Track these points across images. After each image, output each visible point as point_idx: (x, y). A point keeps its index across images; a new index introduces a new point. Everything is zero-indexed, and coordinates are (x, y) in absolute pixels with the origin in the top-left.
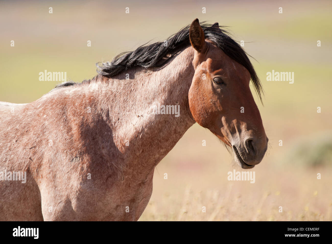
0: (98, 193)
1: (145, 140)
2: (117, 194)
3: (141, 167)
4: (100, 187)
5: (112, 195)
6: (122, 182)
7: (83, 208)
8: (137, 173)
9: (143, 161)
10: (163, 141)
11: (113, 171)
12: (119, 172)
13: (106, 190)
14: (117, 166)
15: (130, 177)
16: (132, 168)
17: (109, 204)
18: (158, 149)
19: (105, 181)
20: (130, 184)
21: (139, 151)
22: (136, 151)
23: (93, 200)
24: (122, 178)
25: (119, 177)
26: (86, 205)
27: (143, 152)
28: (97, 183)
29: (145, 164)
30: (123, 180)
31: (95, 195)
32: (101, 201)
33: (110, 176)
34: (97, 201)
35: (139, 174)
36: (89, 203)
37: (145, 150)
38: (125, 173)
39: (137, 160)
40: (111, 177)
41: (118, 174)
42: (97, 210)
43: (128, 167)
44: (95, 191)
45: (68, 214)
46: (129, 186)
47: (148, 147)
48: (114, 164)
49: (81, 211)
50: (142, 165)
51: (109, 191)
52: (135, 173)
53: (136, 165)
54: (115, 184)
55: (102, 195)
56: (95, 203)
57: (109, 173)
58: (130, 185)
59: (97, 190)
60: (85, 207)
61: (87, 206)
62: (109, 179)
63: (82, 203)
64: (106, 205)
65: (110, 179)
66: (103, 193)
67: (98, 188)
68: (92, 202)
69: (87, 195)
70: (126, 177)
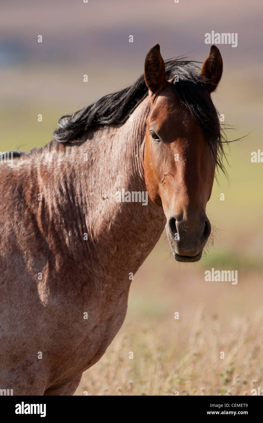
0: (73, 311)
1: (116, 233)
2: (97, 309)
3: (121, 271)
4: (75, 301)
5: (92, 311)
6: (102, 292)
7: (53, 333)
8: (117, 279)
9: (121, 263)
10: (139, 231)
11: (87, 276)
12: (95, 278)
13: (83, 304)
14: (92, 270)
15: (110, 287)
16: (110, 273)
17: (88, 323)
18: (137, 244)
19: (80, 292)
20: (111, 296)
21: (113, 248)
22: (109, 249)
23: (67, 320)
24: (101, 286)
25: (96, 285)
26: (57, 329)
27: (118, 249)
28: (70, 296)
29: (125, 266)
30: (103, 289)
31: (69, 314)
32: (78, 321)
33: (85, 284)
34: (73, 322)
35: (120, 281)
36: (62, 324)
37: (119, 246)
38: (103, 280)
39: (114, 262)
40: (87, 284)
41: (95, 281)
42: (72, 335)
43: (105, 270)
44: (70, 307)
45: (30, 342)
46: (111, 300)
47: (123, 242)
48: (87, 266)
49: (50, 338)
50: (122, 269)
51: (87, 305)
52: (115, 280)
53: (114, 269)
54: (93, 295)
55: (79, 313)
56: (70, 325)
57: (82, 279)
58: (112, 298)
59: (72, 306)
60: (55, 331)
61: (59, 330)
62: (84, 287)
63: (51, 326)
64: (85, 325)
65: (86, 288)
66: (80, 309)
67: (72, 303)
68: (65, 323)
69: (58, 315)
70: (106, 285)
